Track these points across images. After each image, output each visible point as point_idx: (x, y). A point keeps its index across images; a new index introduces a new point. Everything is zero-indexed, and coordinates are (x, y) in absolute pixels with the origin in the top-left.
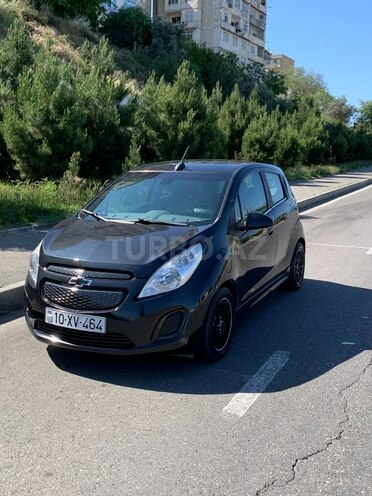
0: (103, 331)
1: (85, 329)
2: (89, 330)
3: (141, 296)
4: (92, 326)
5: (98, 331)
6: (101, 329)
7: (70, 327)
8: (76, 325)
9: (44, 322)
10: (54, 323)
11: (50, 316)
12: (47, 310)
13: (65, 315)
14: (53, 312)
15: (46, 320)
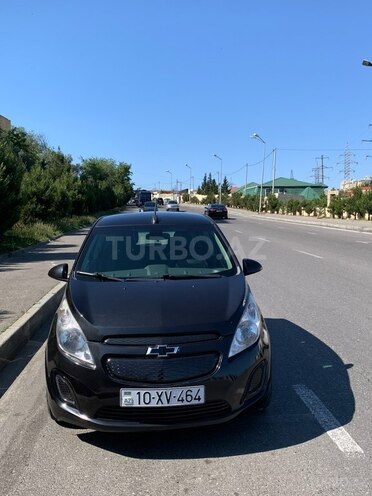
0: (202, 401)
1: (180, 404)
2: (185, 403)
3: (231, 355)
4: (189, 398)
5: (196, 402)
6: (199, 399)
7: (160, 405)
8: (168, 401)
9: (119, 407)
10: (136, 405)
11: (130, 398)
12: (123, 391)
13: (154, 392)
14: (134, 392)
15: (123, 404)
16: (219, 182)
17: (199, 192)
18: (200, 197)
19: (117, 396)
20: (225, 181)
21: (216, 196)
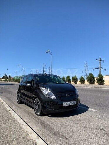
6: (75, 103)
10: (66, 105)
11: (65, 104)
12: (63, 103)
13: (69, 103)
14: (65, 103)
15: (64, 105)
16: (8, 76)
17: (2, 78)
18: (3, 80)
19: (63, 104)
20: (10, 75)
21: (8, 79)
